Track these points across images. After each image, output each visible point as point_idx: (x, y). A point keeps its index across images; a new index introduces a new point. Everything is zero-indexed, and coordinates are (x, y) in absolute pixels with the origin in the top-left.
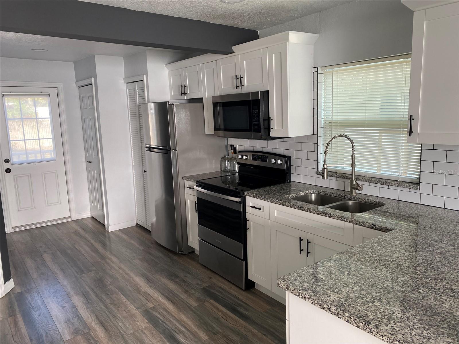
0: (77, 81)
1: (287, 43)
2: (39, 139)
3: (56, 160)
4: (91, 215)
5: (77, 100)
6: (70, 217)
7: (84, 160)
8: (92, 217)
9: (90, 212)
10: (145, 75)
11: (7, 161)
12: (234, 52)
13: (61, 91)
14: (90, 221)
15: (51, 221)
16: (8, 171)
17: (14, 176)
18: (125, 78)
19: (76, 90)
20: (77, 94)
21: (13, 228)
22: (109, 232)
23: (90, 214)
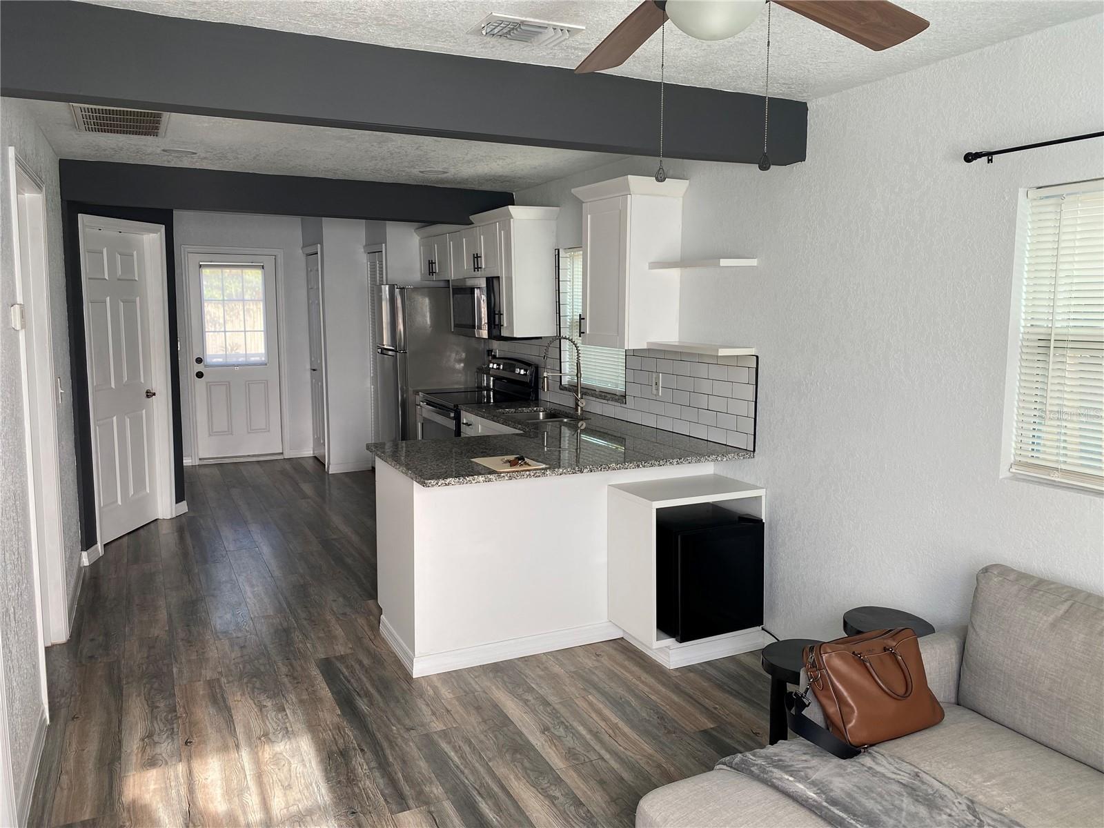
0: (303, 247)
1: (512, 220)
2: (245, 331)
3: (266, 365)
4: (314, 454)
5: (303, 274)
6: (282, 453)
7: (308, 367)
8: (315, 457)
9: (312, 450)
10: (384, 245)
11: (199, 361)
12: (473, 223)
13: (280, 261)
14: (311, 461)
15: (254, 456)
16: (200, 375)
17: (207, 383)
18: (366, 245)
19: (302, 258)
20: (304, 264)
21: (200, 459)
22: (328, 474)
23: (312, 452)
